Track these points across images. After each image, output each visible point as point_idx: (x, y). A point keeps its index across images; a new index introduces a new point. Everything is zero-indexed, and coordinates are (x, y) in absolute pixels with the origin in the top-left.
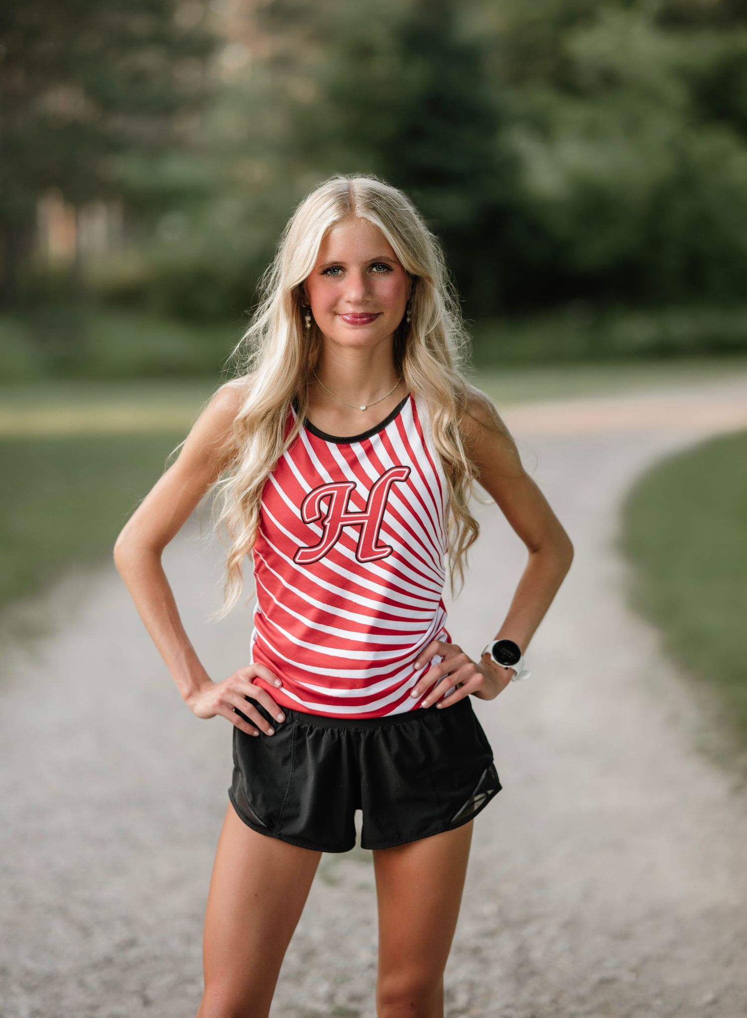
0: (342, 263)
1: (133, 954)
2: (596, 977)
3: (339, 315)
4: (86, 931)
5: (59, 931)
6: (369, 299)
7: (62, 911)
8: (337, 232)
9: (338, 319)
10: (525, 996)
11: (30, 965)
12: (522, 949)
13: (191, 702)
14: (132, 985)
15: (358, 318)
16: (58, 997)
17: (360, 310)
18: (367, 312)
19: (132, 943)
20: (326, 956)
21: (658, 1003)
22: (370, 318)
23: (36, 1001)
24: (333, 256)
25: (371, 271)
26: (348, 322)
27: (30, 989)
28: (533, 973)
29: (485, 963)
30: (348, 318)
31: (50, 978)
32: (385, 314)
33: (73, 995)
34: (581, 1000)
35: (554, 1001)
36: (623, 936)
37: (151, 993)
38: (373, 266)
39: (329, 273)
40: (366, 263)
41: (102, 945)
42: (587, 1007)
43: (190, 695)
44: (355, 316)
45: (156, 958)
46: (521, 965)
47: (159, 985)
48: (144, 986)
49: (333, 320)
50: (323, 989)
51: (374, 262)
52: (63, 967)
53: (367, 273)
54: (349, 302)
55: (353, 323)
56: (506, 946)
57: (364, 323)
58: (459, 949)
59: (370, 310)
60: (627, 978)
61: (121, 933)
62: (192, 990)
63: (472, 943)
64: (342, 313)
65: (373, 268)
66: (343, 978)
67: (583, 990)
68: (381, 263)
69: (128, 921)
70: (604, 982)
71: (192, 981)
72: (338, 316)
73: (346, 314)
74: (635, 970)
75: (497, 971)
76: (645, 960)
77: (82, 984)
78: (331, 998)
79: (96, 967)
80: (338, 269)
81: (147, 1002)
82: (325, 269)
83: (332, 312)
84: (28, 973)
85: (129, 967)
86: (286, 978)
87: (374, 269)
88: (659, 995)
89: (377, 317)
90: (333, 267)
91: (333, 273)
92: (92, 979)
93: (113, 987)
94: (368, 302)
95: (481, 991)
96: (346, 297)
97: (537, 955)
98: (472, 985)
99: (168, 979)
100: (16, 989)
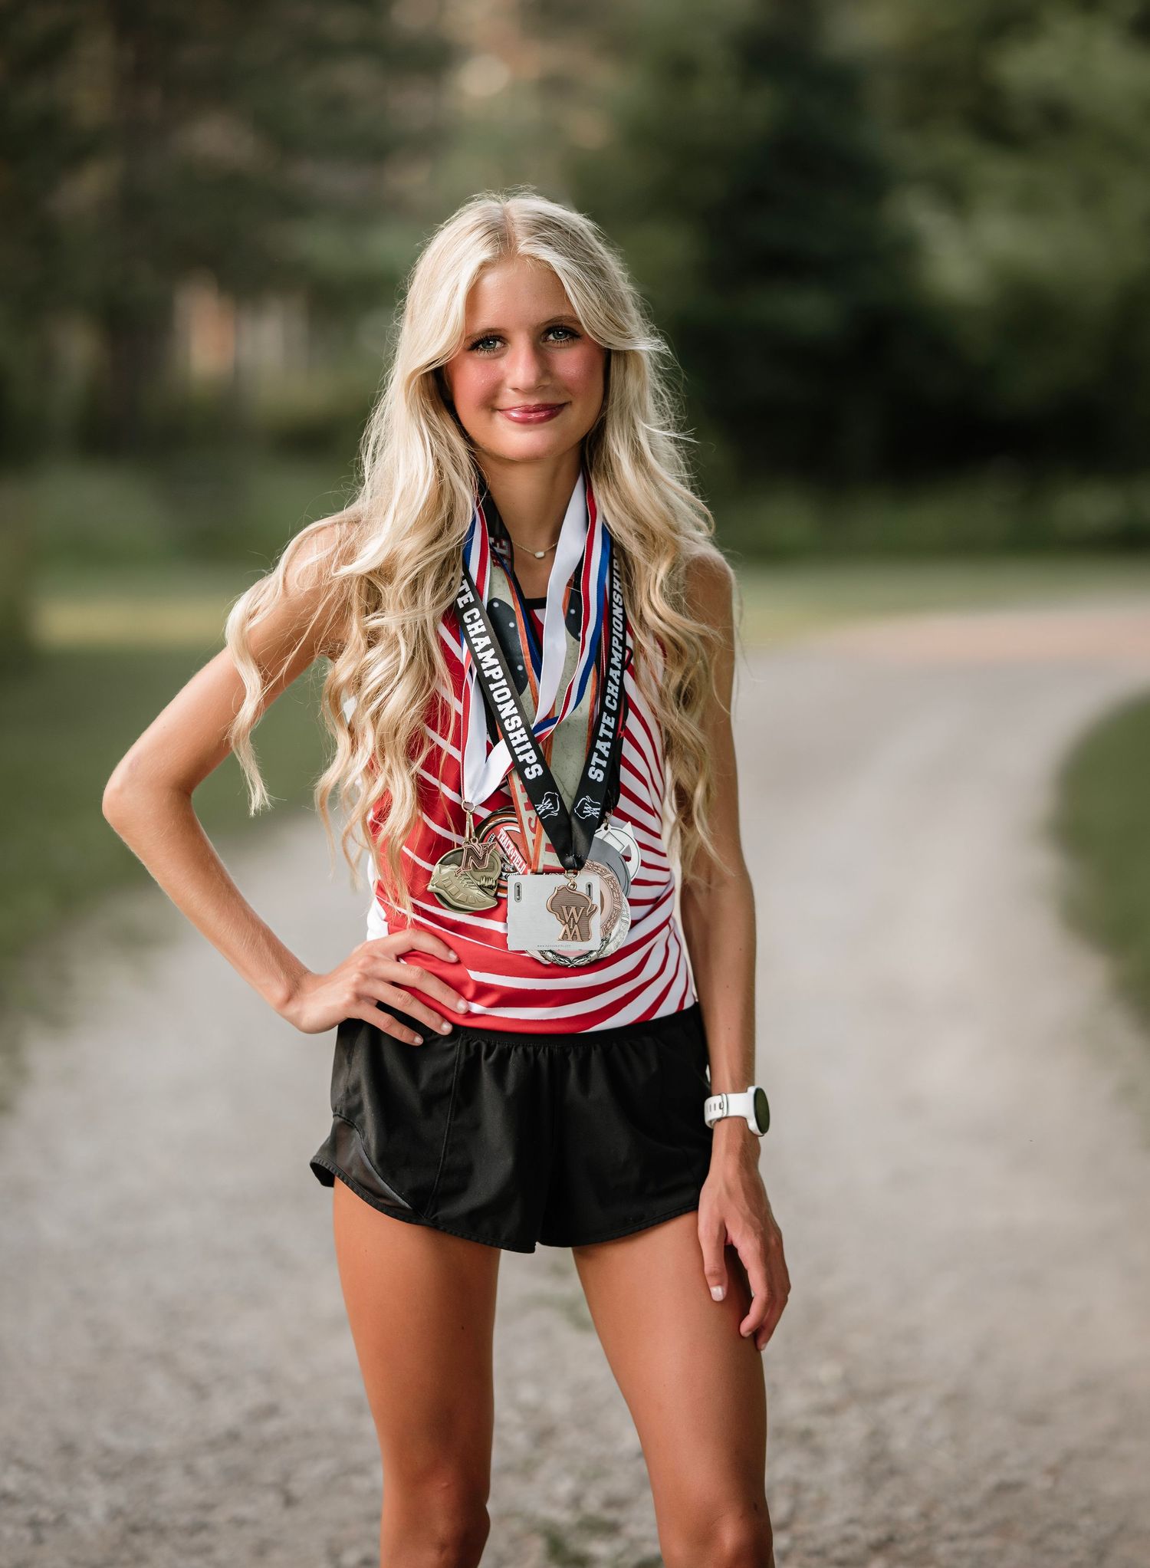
0: (500, 330)
1: (271, 1427)
2: (990, 1479)
3: (500, 410)
4: (200, 1391)
5: (159, 1387)
6: (547, 383)
7: (165, 1360)
8: (491, 281)
9: (499, 418)
10: (879, 1505)
11: (111, 1439)
12: (877, 1435)
13: (292, 1009)
14: (269, 1476)
15: (530, 412)
16: (152, 1490)
17: (533, 402)
18: (544, 402)
19: (271, 1411)
20: (572, 1438)
21: (1086, 1522)
22: (551, 411)
23: (119, 1495)
24: (487, 319)
25: (546, 340)
26: (515, 420)
27: (109, 1476)
28: (892, 1472)
29: (819, 1454)
30: (514, 415)
31: (141, 1461)
32: (573, 403)
33: (175, 1488)
34: (967, 1515)
35: (925, 1515)
36: (1037, 1418)
37: (296, 1488)
38: (549, 331)
39: (481, 346)
40: (538, 327)
41: (225, 1412)
42: (976, 1525)
43: (290, 998)
44: (527, 410)
45: (307, 1434)
46: (874, 1458)
47: (310, 1475)
48: (287, 1477)
49: (491, 418)
50: (565, 1487)
51: (550, 325)
52: (162, 1444)
53: (541, 343)
54: (515, 389)
55: (524, 422)
56: (853, 1428)
57: (541, 420)
58: (780, 1432)
59: (550, 399)
60: (1041, 1483)
61: (255, 1395)
62: (360, 1483)
63: (801, 1423)
64: (505, 407)
65: (549, 334)
66: (596, 1472)
67: (971, 1499)
68: (561, 326)
69: (268, 1377)
70: (1004, 1488)
71: (361, 1470)
72: (498, 413)
73: (511, 409)
74: (1054, 1471)
75: (837, 1467)
76: (1069, 1457)
77: (190, 1471)
78: (576, 1501)
79: (214, 1445)
80: (495, 341)
81: (289, 1501)
82: (474, 341)
83: (488, 407)
84: (108, 1452)
85: (264, 1447)
86: (508, 1469)
87: (551, 337)
88: (1089, 1510)
89: (562, 409)
90: (487, 337)
91: (487, 347)
92: (207, 1464)
93: (239, 1477)
94: (545, 387)
95: (812, 1496)
96: (510, 382)
97: (900, 1444)
98: (797, 1488)
99: (323, 1467)
100: (87, 1475)
